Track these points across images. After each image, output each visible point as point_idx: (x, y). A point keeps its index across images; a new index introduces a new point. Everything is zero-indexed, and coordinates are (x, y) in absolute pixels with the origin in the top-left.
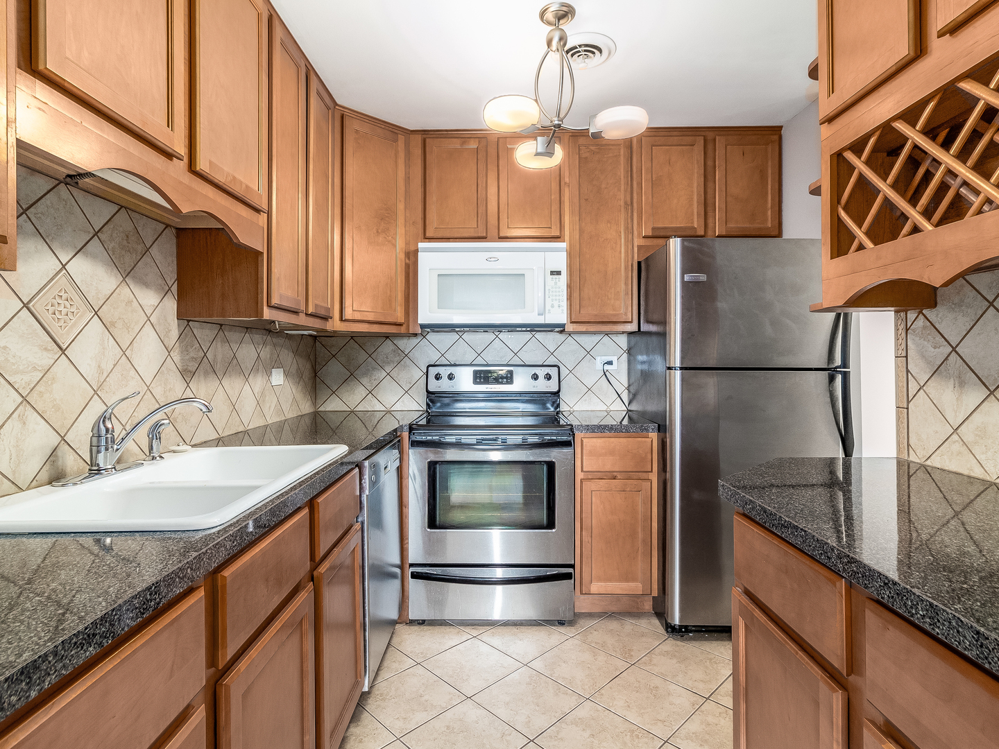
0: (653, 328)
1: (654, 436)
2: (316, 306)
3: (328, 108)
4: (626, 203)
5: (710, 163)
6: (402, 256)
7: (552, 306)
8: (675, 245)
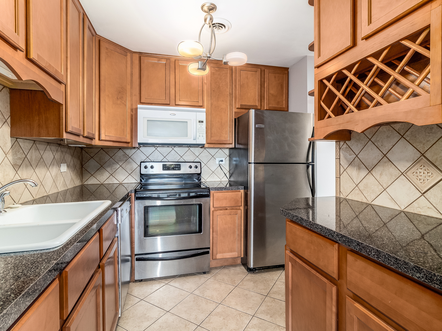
0: (241, 146)
1: (242, 191)
2: (88, 133)
3: (93, 35)
4: (230, 93)
5: (263, 80)
6: (130, 111)
7: (200, 136)
8: (252, 112)
